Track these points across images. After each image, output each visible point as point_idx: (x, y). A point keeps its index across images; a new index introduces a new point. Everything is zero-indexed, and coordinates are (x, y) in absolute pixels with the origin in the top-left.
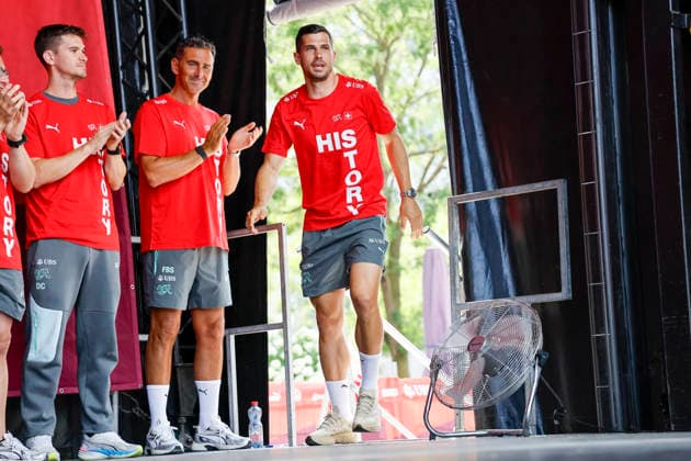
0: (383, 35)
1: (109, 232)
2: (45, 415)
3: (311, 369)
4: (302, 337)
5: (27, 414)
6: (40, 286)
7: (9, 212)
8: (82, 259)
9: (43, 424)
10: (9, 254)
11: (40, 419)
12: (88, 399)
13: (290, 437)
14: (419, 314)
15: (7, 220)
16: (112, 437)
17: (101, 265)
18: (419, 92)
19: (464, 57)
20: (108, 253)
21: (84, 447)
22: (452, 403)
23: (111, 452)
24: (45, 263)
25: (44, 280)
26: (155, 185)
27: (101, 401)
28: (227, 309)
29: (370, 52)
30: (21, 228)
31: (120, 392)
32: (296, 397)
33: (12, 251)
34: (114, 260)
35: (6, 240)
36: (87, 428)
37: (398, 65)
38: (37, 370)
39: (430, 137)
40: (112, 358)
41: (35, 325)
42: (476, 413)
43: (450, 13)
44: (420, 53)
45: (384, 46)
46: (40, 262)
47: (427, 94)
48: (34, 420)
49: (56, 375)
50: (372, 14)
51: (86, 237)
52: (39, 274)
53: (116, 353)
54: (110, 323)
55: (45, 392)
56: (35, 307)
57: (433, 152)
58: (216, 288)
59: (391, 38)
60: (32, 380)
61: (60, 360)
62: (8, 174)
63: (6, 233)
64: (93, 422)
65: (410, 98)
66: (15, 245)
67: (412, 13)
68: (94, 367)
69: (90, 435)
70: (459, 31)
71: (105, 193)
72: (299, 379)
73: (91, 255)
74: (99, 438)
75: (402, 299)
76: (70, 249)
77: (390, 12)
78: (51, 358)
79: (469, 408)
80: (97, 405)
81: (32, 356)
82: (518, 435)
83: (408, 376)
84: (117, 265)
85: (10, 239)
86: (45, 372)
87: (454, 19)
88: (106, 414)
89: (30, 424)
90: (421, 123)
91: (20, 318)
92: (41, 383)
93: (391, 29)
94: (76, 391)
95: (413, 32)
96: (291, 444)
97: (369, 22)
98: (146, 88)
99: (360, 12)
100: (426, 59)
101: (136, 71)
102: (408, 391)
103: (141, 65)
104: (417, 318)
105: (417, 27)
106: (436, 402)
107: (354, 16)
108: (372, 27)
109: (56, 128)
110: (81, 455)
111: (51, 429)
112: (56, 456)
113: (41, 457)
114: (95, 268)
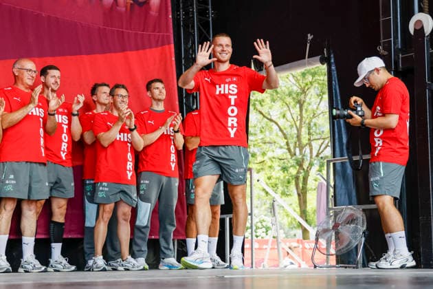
0: (303, 86)
1: (173, 169)
2: (143, 249)
3: (265, 234)
4: (262, 219)
5: (135, 248)
6: (142, 192)
7: (131, 160)
8: (160, 181)
9: (142, 253)
10: (129, 178)
11: (141, 251)
12: (163, 243)
13: (252, 264)
14: (315, 211)
15: (129, 163)
16: (173, 260)
17: (169, 184)
18: (319, 112)
19: (339, 98)
20: (172, 179)
21: (161, 264)
22: (325, 252)
23: (171, 267)
24: (145, 182)
25: (143, 189)
26: (190, 149)
27: (168, 244)
28: (222, 206)
29: (298, 95)
31: (178, 240)
32: (256, 246)
33: (131, 177)
34: (176, 183)
35: (128, 172)
36: (162, 256)
37: (310, 99)
38: (140, 229)
39: (323, 132)
40: (173, 225)
41: (139, 209)
42: (337, 256)
43: (333, 79)
44: (320, 96)
45: (304, 92)
46: (142, 182)
47: (322, 113)
48: (138, 251)
49: (148, 232)
50: (299, 78)
51: (161, 171)
54: (172, 210)
55: (143, 239)
56: (140, 202)
57: (324, 139)
58: (217, 196)
59: (306, 88)
61: (149, 225)
62: (131, 143)
63: (128, 169)
64: (164, 253)
65: (314, 114)
66: (133, 174)
67: (317, 77)
68: (165, 229)
69: (163, 259)
70: (337, 87)
71: (173, 151)
72: (260, 238)
73: (164, 179)
74: (167, 260)
75: (308, 204)
76: (155, 176)
77: (306, 77)
78: (145, 224)
79: (332, 255)
80: (166, 246)
81: (138, 223)
82: (354, 268)
83: (309, 239)
84: (177, 184)
85: (130, 171)
86: (143, 230)
87: (335, 81)
88: (170, 250)
89: (136, 252)
90: (319, 125)
91: (134, 206)
92: (141, 235)
93: (307, 84)
94: (157, 237)
95: (317, 85)
96: (252, 267)
97: (297, 80)
98: (195, 107)
99: (294, 76)
100: (322, 97)
101: (191, 99)
102: (307, 246)
103: (193, 97)
104: (314, 213)
105: (319, 83)
106: (317, 251)
107: (291, 78)
108: (299, 83)
109: (152, 122)
110: (160, 267)
111: (145, 255)
112: (147, 267)
113: (142, 267)
114: (166, 185)
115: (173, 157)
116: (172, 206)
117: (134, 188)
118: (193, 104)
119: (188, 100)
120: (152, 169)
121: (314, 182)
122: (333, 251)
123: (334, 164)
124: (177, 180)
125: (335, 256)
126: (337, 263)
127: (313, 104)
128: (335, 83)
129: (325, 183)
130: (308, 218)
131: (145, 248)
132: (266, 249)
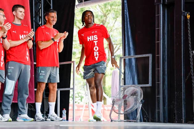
0: (105, 12)
1: (28, 60)
3: (80, 101)
4: (78, 92)
5: (3, 108)
6: (9, 74)
8: (20, 68)
9: (8, 111)
12: (20, 105)
13: (73, 119)
14: (110, 87)
15: (2, 57)
17: (25, 69)
18: (114, 28)
20: (27, 66)
21: (18, 118)
22: (118, 112)
23: (25, 120)
24: (11, 68)
25: (10, 72)
26: (41, 49)
27: (24, 106)
29: (101, 17)
30: (5, 58)
31: (28, 103)
32: (76, 108)
34: (29, 68)
35: (1, 62)
36: (19, 113)
37: (109, 20)
38: (7, 96)
39: (116, 40)
40: (27, 94)
41: (7, 84)
42: (125, 115)
44: (115, 18)
45: (105, 16)
46: (9, 68)
47: (116, 29)
48: (6, 110)
49: (12, 98)
50: (102, 7)
51: (22, 61)
52: (9, 71)
53: (28, 93)
54: (27, 85)
55: (9, 102)
56: (7, 79)
57: (117, 45)
58: (55, 77)
59: (107, 14)
60: (5, 99)
61: (13, 94)
63: (2, 60)
64: (21, 111)
65: (111, 29)
67: (113, 7)
68: (22, 96)
69: (20, 115)
72: (77, 103)
73: (23, 66)
74: (22, 116)
75: (106, 83)
76: (18, 64)
77: (107, 6)
78: (11, 93)
79: (122, 114)
80: (22, 107)
81: (6, 93)
82: (135, 122)
83: (106, 104)
86: (9, 97)
88: (25, 109)
89: (4, 110)
90: (114, 37)
92: (8, 100)
93: (107, 11)
95: (113, 12)
96: (73, 121)
97: (102, 9)
98: (40, 23)
99: (99, 6)
100: (116, 20)
102: (106, 108)
103: (39, 17)
104: (110, 89)
105: (114, 11)
106: (113, 112)
107: (98, 7)
108: (102, 11)
109: (15, 32)
110: (17, 120)
111: (9, 113)
112: (11, 119)
113: (7, 120)
114: (24, 70)
115: (28, 54)
116: (27, 82)
118: (39, 21)
119: (36, 18)
120: (16, 60)
121: (110, 70)
122: (122, 112)
123: (125, 60)
124: (30, 66)
125: (123, 115)
126: (125, 119)
127: (110, 23)
128: (126, 11)
129: (118, 71)
130: (106, 92)
131: (10, 108)
132: (82, 110)
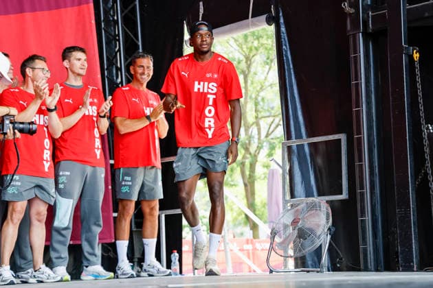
0: (247, 53)
1: (98, 157)
2: (63, 256)
5: (53, 255)
6: (61, 186)
7: (47, 147)
8: (84, 171)
9: (61, 260)
10: (46, 170)
11: (60, 258)
14: (265, 204)
15: (45, 151)
16: (98, 268)
17: (94, 175)
18: (267, 84)
19: (291, 66)
20: (98, 168)
21: (84, 273)
22: (282, 254)
23: (97, 277)
24: (64, 174)
25: (63, 183)
26: (122, 133)
27: (93, 248)
31: (103, 244)
33: (49, 168)
34: (101, 173)
35: (45, 162)
36: (85, 263)
37: (256, 68)
38: (58, 231)
39: (273, 108)
40: (99, 225)
41: (58, 207)
42: (296, 259)
43: (284, 43)
44: (267, 62)
45: (248, 59)
46: (61, 173)
47: (271, 85)
48: (57, 258)
49: (68, 234)
50: (241, 41)
51: (86, 159)
52: (61, 180)
53: (101, 223)
54: (98, 206)
55: (63, 243)
56: (59, 198)
57: (274, 116)
58: (154, 188)
59: (251, 55)
60: (56, 236)
61: (71, 226)
62: (47, 127)
63: (45, 159)
64: (88, 260)
65: (262, 86)
66: (50, 165)
68: (89, 230)
69: (87, 267)
70: (289, 53)
71: (97, 135)
73: (89, 169)
74: (91, 268)
75: (256, 197)
76: (78, 166)
78: (66, 225)
79: (290, 257)
80: (91, 251)
81: (56, 224)
82: (318, 272)
84: (103, 176)
85: (47, 161)
86: (63, 232)
87: (286, 46)
88: (96, 256)
89: (54, 260)
90: (268, 100)
91: (52, 204)
92: (61, 238)
95: (263, 51)
97: (240, 46)
98: (119, 80)
99: (235, 40)
100: (270, 66)
101: (114, 72)
102: (258, 246)
103: (117, 68)
104: (264, 206)
105: (266, 49)
106: (273, 252)
107: (232, 42)
108: (242, 48)
109: (71, 101)
110: (82, 277)
111: (66, 263)
112: (68, 277)
113: (59, 278)
114: (91, 177)
115: (98, 143)
116: (98, 202)
117: (52, 181)
118: (117, 77)
119: (110, 72)
120: (74, 157)
121: (264, 169)
122: (291, 252)
124: (103, 170)
125: (293, 258)
126: (296, 267)
127: (259, 74)
131: (65, 253)
